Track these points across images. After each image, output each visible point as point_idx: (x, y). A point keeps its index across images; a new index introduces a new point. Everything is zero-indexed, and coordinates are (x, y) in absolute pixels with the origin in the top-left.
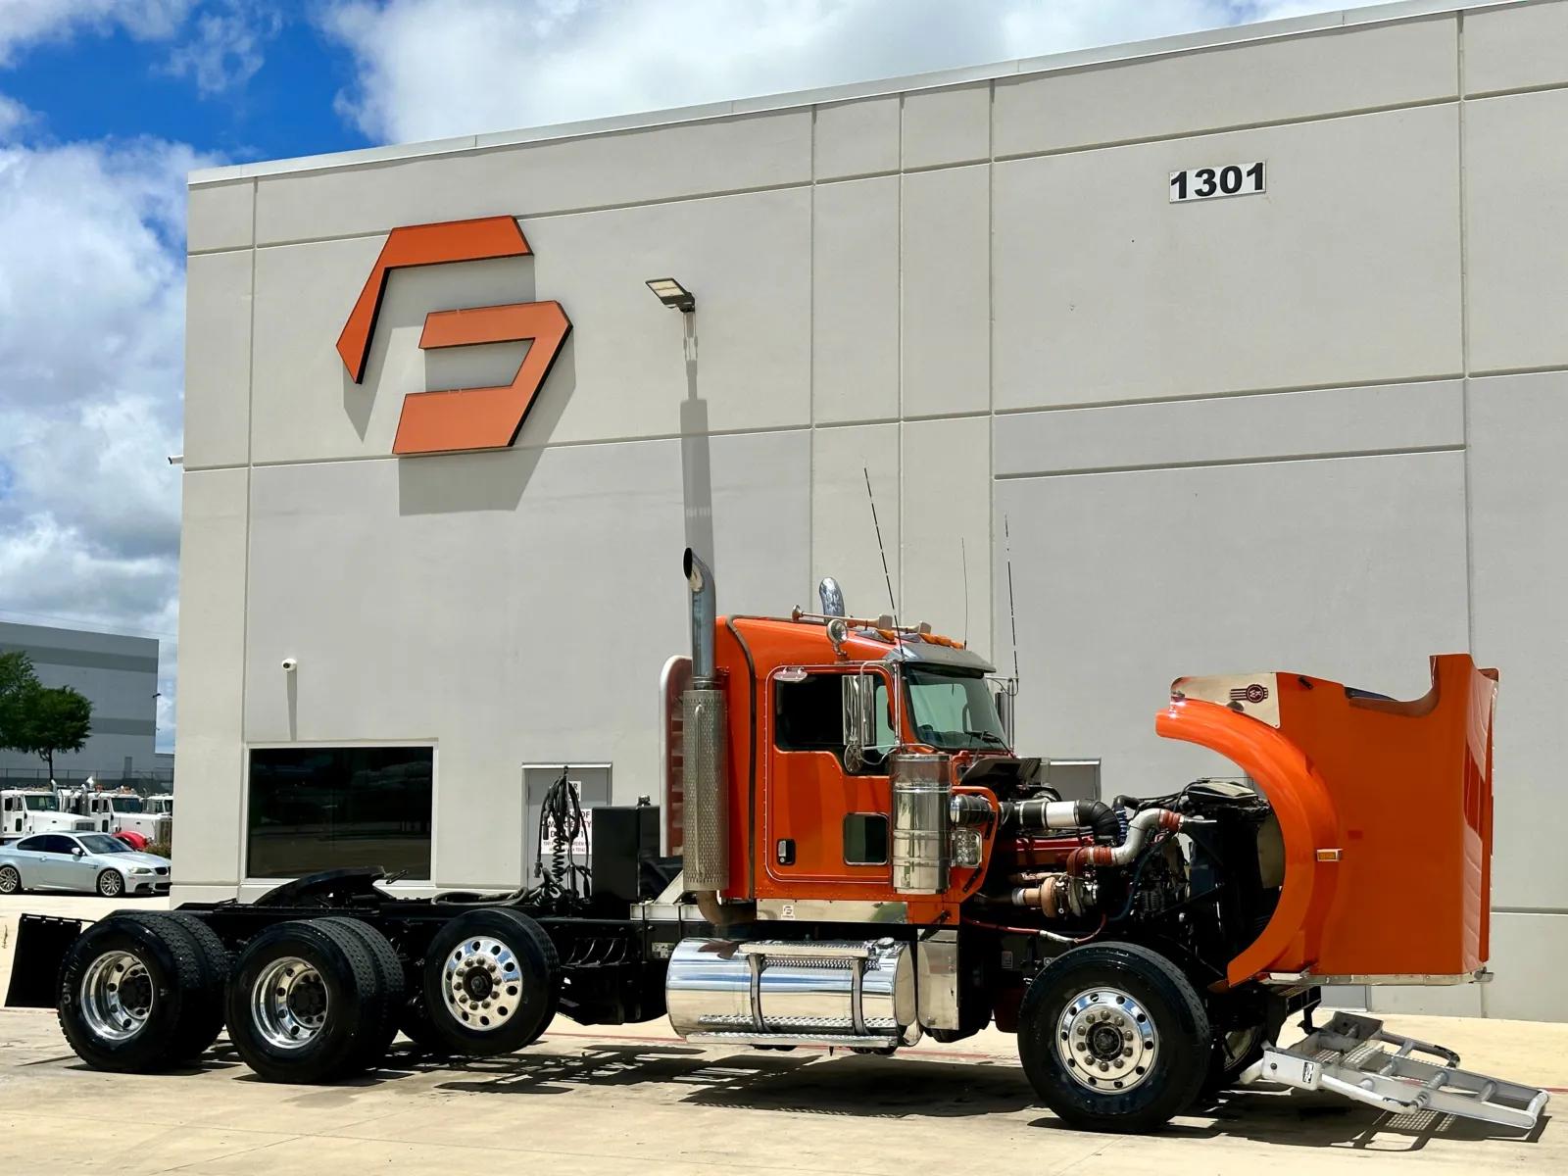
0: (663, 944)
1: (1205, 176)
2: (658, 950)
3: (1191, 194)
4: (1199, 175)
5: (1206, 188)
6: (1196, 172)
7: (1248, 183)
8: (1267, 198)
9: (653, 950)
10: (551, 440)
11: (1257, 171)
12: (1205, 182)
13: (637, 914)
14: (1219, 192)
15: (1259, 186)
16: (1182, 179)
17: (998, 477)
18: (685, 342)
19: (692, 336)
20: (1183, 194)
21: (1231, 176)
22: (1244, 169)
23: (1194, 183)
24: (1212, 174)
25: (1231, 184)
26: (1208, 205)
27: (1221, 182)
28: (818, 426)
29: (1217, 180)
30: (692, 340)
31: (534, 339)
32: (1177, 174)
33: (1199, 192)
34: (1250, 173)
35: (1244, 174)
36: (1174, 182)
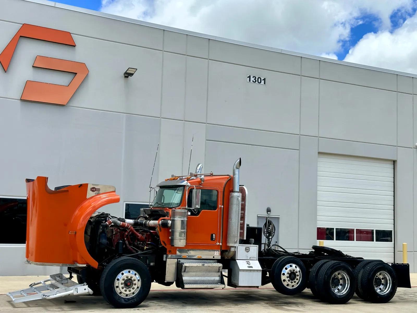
1: (254, 78)
3: (251, 81)
4: (253, 77)
5: (254, 81)
7: (263, 82)
8: (266, 87)
11: (264, 80)
12: (254, 79)
14: (257, 82)
15: (265, 83)
16: (250, 77)
17: (208, 140)
20: (250, 81)
21: (259, 79)
22: (262, 79)
23: (252, 79)
24: (256, 78)
25: (259, 81)
26: (254, 84)
27: (258, 80)
28: (162, 118)
29: (257, 79)
31: (76, 73)
32: (249, 76)
34: (263, 80)
35: (262, 80)
36: (248, 77)
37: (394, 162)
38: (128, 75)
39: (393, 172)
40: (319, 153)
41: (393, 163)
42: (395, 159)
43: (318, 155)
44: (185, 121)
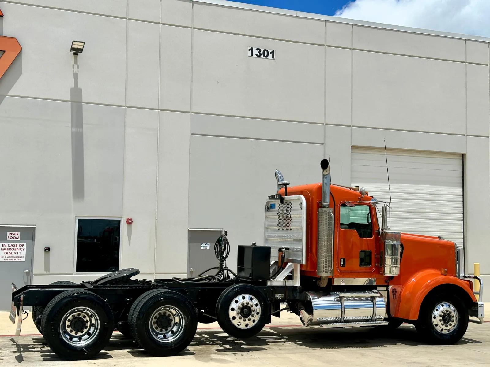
0: (279, 294)
1: (258, 51)
2: (278, 297)
3: (254, 55)
4: (257, 50)
5: (259, 54)
6: (256, 49)
7: (270, 56)
8: (275, 62)
9: (276, 297)
10: (9, 94)
11: (273, 52)
12: (258, 52)
13: (269, 284)
14: (262, 56)
15: (273, 57)
16: (252, 50)
17: (192, 134)
18: (73, 66)
19: (76, 64)
20: (252, 54)
21: (266, 52)
22: (270, 51)
23: (255, 52)
24: (260, 50)
25: (266, 55)
26: (258, 59)
27: (263, 54)
28: (128, 107)
29: (262, 52)
30: (76, 66)
31: (5, 51)
32: (250, 48)
33: (257, 55)
34: (271, 53)
35: (269, 53)
36: (249, 50)
37: (463, 156)
38: (76, 52)
39: (462, 170)
40: (353, 147)
41: (462, 158)
42: (463, 152)
43: (351, 150)
44: (161, 110)
